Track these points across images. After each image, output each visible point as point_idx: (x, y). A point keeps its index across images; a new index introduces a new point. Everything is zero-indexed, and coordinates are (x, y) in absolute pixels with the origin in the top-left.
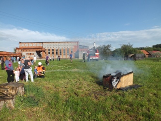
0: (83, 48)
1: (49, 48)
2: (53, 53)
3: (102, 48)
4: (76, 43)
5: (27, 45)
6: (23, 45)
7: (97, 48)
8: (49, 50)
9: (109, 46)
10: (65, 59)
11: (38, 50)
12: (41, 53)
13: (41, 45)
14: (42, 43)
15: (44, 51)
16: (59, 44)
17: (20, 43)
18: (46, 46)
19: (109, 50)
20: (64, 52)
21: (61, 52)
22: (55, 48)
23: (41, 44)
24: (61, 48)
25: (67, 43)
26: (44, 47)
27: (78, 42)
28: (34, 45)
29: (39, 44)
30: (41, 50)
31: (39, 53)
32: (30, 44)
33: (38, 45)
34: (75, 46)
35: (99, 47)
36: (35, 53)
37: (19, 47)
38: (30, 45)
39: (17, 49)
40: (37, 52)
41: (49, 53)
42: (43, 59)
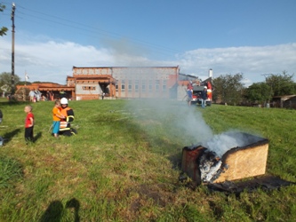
0: (187, 80)
1: (124, 78)
2: (130, 87)
3: (224, 81)
4: (174, 70)
5: (85, 73)
6: (79, 72)
7: (215, 81)
8: (123, 82)
9: (238, 77)
11: (102, 81)
12: (108, 86)
13: (109, 72)
14: (111, 68)
15: (113, 84)
16: (142, 71)
17: (74, 68)
18: (117, 76)
19: (239, 84)
20: (150, 87)
21: (144, 87)
22: (134, 78)
23: (109, 70)
24: (144, 78)
25: (155, 70)
26: (114, 76)
27: (176, 68)
28: (98, 73)
29: (105, 70)
30: (107, 81)
31: (104, 86)
32: (90, 70)
33: (104, 73)
34: (171, 76)
36: (98, 86)
37: (72, 76)
38: (91, 73)
39: (69, 78)
40: (100, 84)
41: (123, 87)
42: (110, 98)
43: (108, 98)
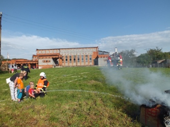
0: (103, 54)
1: (67, 55)
2: (71, 60)
3: (125, 54)
4: (95, 49)
5: (44, 52)
6: (40, 52)
7: (119, 54)
8: (66, 57)
9: (133, 51)
10: (84, 66)
11: (54, 57)
12: (58, 60)
13: (58, 52)
14: (59, 49)
15: (61, 58)
16: (77, 50)
17: (37, 50)
18: (63, 53)
19: (134, 55)
20: (83, 59)
21: (79, 59)
22: (73, 54)
23: (58, 50)
24: (78, 54)
25: (85, 49)
26: (61, 54)
27: (97, 48)
28: (51, 52)
29: (55, 51)
30: (57, 57)
31: (55, 60)
32: (47, 51)
33: (55, 52)
34: (94, 52)
35: (122, 53)
36: (52, 60)
37: (36, 54)
38: (47, 52)
39: (34, 56)
40: (53, 59)
41: (67, 60)
42: (59, 67)
43: (58, 67)
